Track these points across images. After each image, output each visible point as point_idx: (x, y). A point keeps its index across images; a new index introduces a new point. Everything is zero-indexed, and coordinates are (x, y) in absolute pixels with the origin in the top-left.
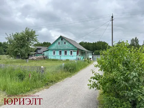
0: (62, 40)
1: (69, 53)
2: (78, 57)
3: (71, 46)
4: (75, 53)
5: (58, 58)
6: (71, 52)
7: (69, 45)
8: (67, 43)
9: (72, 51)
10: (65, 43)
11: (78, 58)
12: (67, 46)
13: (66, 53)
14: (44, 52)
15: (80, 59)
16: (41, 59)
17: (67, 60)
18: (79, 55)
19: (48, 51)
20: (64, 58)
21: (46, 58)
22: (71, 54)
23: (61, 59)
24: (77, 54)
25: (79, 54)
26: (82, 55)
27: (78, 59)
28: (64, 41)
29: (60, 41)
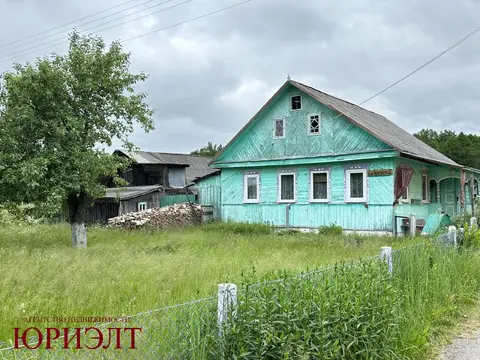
0: (296, 105)
1: (339, 183)
2: (402, 211)
3: (354, 140)
4: (380, 188)
5: (274, 216)
6: (356, 178)
7: (343, 133)
8: (326, 125)
9: (364, 172)
10: (315, 124)
11: (406, 220)
12: (325, 145)
13: (320, 186)
14: (198, 180)
15: (420, 228)
16: (176, 221)
17: (325, 231)
18: (412, 201)
19: (217, 178)
20: (308, 216)
21: (205, 218)
22: (357, 191)
23: (295, 222)
24: (400, 190)
25: (414, 190)
26: (433, 200)
27: (406, 229)
28: (308, 112)
29: (285, 111)
